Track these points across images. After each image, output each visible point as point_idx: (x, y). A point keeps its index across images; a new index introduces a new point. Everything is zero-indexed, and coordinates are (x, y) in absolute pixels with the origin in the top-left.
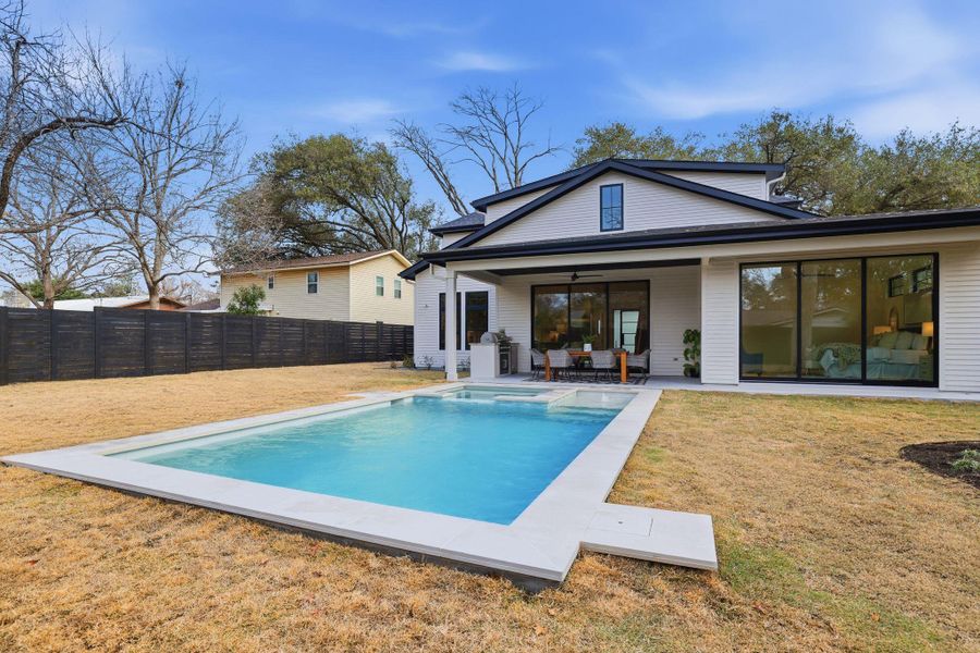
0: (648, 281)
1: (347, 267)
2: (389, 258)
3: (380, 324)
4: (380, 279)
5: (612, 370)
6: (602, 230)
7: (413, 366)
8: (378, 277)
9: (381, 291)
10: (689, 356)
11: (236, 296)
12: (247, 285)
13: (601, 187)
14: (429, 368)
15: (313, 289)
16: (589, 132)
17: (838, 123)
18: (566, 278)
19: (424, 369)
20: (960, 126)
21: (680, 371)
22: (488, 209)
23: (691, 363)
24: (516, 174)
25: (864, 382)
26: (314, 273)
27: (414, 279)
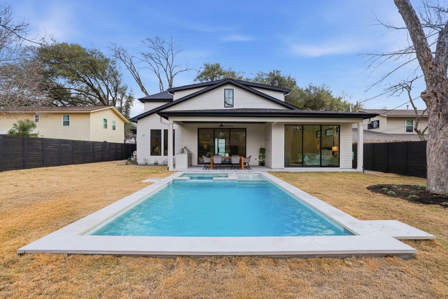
0: (246, 129)
1: (89, 113)
2: (110, 110)
3: (105, 142)
4: (105, 120)
5: (239, 164)
6: (225, 107)
7: (135, 163)
8: (104, 119)
9: (106, 126)
10: (261, 158)
11: (15, 125)
12: (24, 119)
13: (225, 89)
14: (146, 164)
15: (67, 123)
16: (206, 65)
17: (292, 77)
18: (218, 126)
19: (143, 165)
20: (324, 84)
21: (257, 163)
22: (175, 93)
23: (261, 160)
24: (171, 78)
25: (321, 166)
26: (68, 115)
27: (137, 123)
